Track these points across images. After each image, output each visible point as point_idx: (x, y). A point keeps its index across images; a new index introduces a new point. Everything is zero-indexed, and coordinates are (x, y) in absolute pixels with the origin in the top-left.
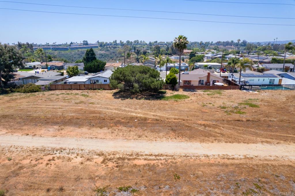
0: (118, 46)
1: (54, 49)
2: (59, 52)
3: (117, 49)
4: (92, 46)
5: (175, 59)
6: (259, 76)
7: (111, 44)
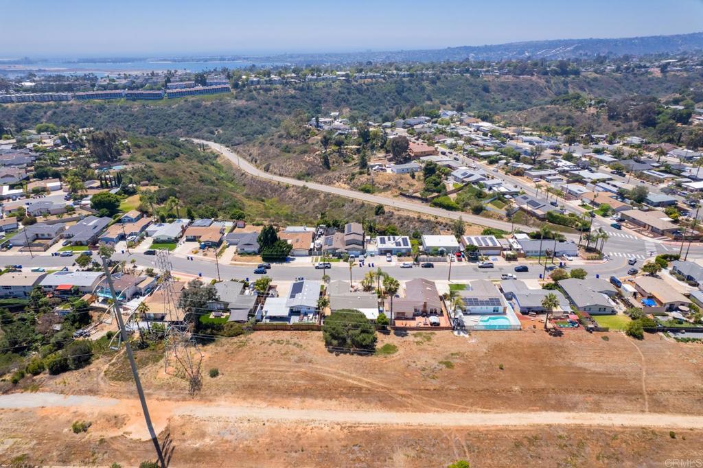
1: (131, 98)
2: (144, 105)
3: (273, 93)
4: (215, 89)
5: (397, 174)
6: (482, 303)
7: (258, 82)
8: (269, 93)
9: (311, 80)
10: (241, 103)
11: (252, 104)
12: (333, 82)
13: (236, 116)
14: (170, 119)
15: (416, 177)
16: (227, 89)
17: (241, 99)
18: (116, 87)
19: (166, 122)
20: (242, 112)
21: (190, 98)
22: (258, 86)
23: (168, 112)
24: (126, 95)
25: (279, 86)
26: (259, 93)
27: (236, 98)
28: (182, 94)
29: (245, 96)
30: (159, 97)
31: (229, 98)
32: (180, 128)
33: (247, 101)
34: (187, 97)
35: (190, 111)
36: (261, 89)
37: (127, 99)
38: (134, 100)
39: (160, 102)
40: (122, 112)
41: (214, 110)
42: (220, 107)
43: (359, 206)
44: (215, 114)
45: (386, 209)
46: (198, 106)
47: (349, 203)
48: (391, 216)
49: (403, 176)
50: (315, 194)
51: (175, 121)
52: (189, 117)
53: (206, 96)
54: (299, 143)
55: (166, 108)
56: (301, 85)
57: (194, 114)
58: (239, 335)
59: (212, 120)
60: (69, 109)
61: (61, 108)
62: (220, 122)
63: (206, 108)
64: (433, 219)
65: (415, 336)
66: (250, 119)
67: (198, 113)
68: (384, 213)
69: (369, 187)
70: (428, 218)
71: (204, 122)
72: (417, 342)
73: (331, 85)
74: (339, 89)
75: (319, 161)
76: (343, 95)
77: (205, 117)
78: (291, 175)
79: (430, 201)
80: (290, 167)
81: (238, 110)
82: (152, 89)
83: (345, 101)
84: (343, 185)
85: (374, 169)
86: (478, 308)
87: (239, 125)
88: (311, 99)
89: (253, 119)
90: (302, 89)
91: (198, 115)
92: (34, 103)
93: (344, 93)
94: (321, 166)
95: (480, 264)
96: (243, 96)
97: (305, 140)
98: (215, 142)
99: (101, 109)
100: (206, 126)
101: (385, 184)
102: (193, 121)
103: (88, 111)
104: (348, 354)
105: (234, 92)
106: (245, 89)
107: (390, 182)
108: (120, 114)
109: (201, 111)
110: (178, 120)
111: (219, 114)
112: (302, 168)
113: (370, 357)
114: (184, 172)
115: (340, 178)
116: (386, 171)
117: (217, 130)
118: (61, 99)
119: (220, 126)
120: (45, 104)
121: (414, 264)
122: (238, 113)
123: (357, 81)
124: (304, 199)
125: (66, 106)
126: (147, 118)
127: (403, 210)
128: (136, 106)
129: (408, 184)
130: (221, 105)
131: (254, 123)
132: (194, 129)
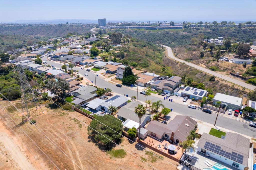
0: (202, 28)
1: (146, 29)
2: (149, 31)
3: (200, 31)
4: (176, 27)
5: (235, 63)
6: (223, 153)
7: (195, 26)
8: (198, 30)
9: (220, 26)
10: (185, 33)
11: (189, 34)
12: (231, 27)
13: (181, 38)
14: (156, 37)
15: (247, 67)
16: (181, 28)
17: (186, 32)
18: (143, 25)
19: (155, 38)
20: (184, 37)
21: (166, 30)
22: (194, 28)
23: (156, 35)
24: (145, 28)
25: (204, 28)
26: (194, 30)
27: (184, 31)
28: (164, 28)
29: (188, 31)
30: (155, 29)
31: (181, 31)
32: (159, 40)
33: (188, 33)
34: (165, 30)
35: (164, 35)
36: (195, 29)
38: (147, 29)
39: (155, 31)
40: (142, 33)
41: (173, 35)
42: (176, 34)
43: (203, 76)
44: (173, 36)
45: (216, 79)
46: (167, 33)
47: (200, 73)
48: (217, 83)
49: (237, 65)
50: (187, 66)
51: (158, 38)
52: (163, 37)
53: (172, 30)
54: (196, 47)
55: (156, 33)
56: (214, 28)
57: (165, 36)
58: (68, 110)
59: (171, 39)
60: (127, 31)
61: (125, 31)
62: (174, 40)
63: (171, 34)
64: (241, 89)
65: (147, 153)
66: (187, 40)
67: (167, 35)
68: (214, 81)
69: (214, 67)
70: (239, 88)
71: (168, 39)
72: (142, 158)
73: (229, 29)
74: (233, 31)
75: (199, 55)
76: (234, 34)
77: (169, 37)
78: (184, 59)
79: (247, 80)
80: (185, 55)
81: (182, 36)
82: (154, 26)
83: (234, 36)
84: (203, 66)
85: (222, 59)
86: (217, 156)
87: (181, 42)
88: (217, 34)
89: (188, 40)
90: (214, 30)
91: (167, 36)
92: (119, 29)
93: (235, 33)
94: (199, 57)
95: (252, 123)
96: (187, 31)
97: (199, 46)
98: (169, 47)
99: (136, 32)
100: (168, 41)
101: (225, 68)
102: (164, 38)
103: (132, 32)
104: (95, 144)
105: (184, 29)
106: (188, 28)
107: (228, 67)
108: (141, 34)
109: (169, 35)
110: (159, 38)
111: (175, 37)
112: (189, 56)
113: (103, 152)
114: (141, 51)
115: (203, 62)
116: (229, 61)
117: (172, 43)
118: (126, 28)
119: (173, 41)
120: (121, 29)
121: (199, 108)
122: (182, 37)
123: (245, 28)
124: (180, 68)
125: (126, 30)
126: (149, 36)
127: (226, 81)
128: (147, 32)
129: (240, 70)
130: (177, 34)
131: (188, 41)
132: (163, 41)
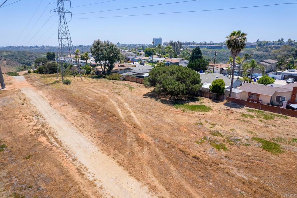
2: (213, 51)
4: (248, 46)
8: (278, 49)
11: (266, 54)
14: (222, 57)
16: (254, 46)
18: (205, 44)
22: (273, 46)
26: (272, 49)
31: (254, 50)
37: (207, 48)
39: (220, 50)
55: (222, 52)
58: (115, 80)
65: (251, 111)
72: (244, 115)
96: (262, 50)
105: (258, 48)
106: (264, 47)
110: (225, 57)
113: (169, 106)
122: (256, 56)
128: (210, 51)
